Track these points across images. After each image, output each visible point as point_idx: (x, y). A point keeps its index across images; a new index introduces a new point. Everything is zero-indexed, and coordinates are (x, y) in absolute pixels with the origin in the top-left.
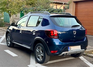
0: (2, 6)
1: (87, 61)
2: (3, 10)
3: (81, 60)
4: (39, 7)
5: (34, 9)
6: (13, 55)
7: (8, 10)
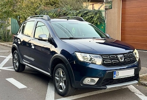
0: (6, 8)
1: (140, 93)
2: (8, 14)
3: (130, 91)
4: (64, 9)
5: (56, 11)
6: (20, 85)
7: (15, 13)
